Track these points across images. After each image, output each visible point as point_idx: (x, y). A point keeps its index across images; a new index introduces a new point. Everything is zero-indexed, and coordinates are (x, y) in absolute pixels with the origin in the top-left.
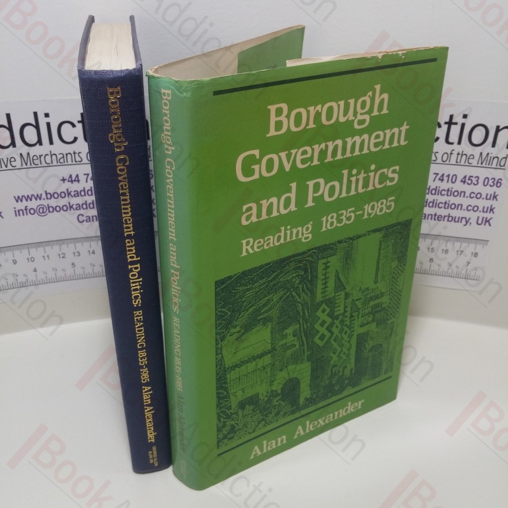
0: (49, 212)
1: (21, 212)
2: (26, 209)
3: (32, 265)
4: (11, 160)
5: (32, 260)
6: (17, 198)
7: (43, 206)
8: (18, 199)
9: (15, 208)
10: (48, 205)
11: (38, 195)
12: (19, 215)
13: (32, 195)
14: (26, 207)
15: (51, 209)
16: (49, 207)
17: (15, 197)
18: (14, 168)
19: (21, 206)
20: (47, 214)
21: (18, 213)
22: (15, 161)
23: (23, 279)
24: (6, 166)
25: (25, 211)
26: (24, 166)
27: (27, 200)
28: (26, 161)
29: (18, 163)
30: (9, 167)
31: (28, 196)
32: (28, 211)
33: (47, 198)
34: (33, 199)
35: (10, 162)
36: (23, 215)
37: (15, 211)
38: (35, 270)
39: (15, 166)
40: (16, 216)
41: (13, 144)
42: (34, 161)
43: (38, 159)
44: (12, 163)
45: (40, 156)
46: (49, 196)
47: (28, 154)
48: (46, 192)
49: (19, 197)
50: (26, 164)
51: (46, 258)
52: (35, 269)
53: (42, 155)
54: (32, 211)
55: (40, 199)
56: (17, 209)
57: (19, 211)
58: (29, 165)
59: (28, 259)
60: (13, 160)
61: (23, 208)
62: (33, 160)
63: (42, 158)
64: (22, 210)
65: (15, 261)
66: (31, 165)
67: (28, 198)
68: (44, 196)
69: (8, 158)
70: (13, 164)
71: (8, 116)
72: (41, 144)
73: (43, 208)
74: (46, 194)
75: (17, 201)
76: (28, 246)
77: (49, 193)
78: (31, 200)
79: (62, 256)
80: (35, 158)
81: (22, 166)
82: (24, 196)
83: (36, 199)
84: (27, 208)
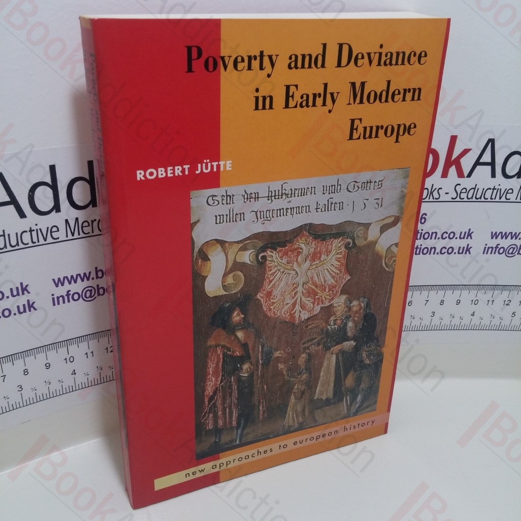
0: (99, 295)
1: (61, 299)
2: (68, 295)
3: (70, 367)
4: (52, 230)
5: (72, 360)
6: (57, 281)
7: (90, 289)
8: (58, 283)
9: (53, 295)
10: (98, 286)
11: (85, 274)
12: (59, 304)
13: (77, 275)
14: (69, 291)
15: (101, 291)
16: (98, 289)
17: (54, 280)
18: (56, 241)
19: (61, 291)
20: (96, 297)
21: (56, 301)
22: (58, 231)
23: (58, 387)
24: (45, 239)
25: (66, 298)
26: (70, 237)
27: (70, 283)
28: (73, 231)
29: (61, 235)
30: (49, 240)
31: (72, 277)
32: (70, 296)
33: (97, 277)
34: (79, 279)
35: (51, 232)
36: (64, 302)
37: (53, 299)
38: (74, 373)
39: (58, 238)
40: (54, 305)
41: (57, 208)
42: (84, 228)
43: (89, 226)
44: (53, 234)
45: (93, 222)
46: (100, 274)
47: (77, 219)
48: (96, 268)
49: (59, 279)
50: (73, 234)
51: (90, 355)
52: (74, 370)
53: (95, 220)
54: (76, 297)
55: (88, 279)
56: (55, 297)
57: (58, 298)
58: (76, 236)
59: (66, 359)
60: (55, 229)
61: (64, 294)
62: (82, 227)
63: (95, 224)
64: (62, 296)
65: (48, 365)
66: (79, 235)
67: (73, 280)
68: (93, 275)
69: (48, 228)
70: (55, 235)
71: (52, 168)
72: (95, 205)
73: (91, 291)
74: (97, 271)
75: (57, 286)
76: (68, 342)
77: (101, 270)
78: (75, 282)
79: (110, 350)
80: (86, 224)
81: (67, 237)
82: (67, 277)
83: (83, 280)
84: (70, 293)
